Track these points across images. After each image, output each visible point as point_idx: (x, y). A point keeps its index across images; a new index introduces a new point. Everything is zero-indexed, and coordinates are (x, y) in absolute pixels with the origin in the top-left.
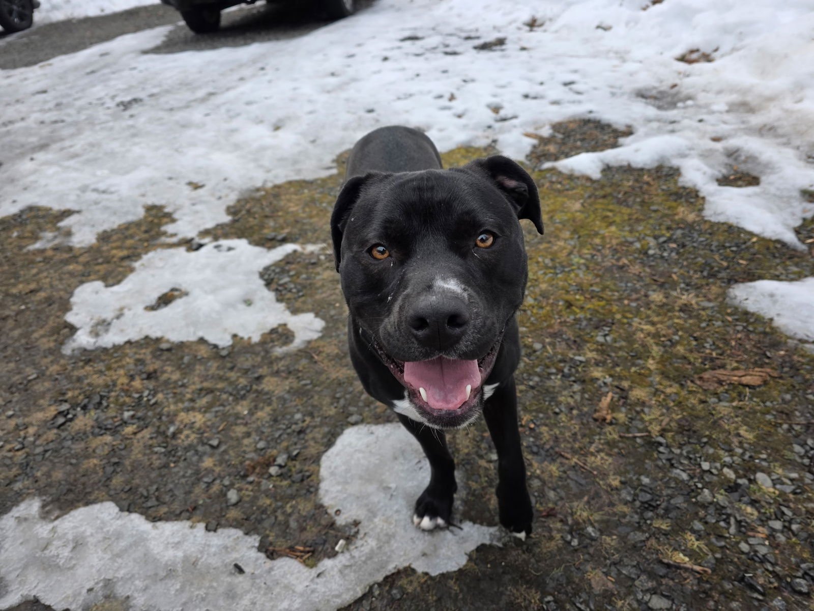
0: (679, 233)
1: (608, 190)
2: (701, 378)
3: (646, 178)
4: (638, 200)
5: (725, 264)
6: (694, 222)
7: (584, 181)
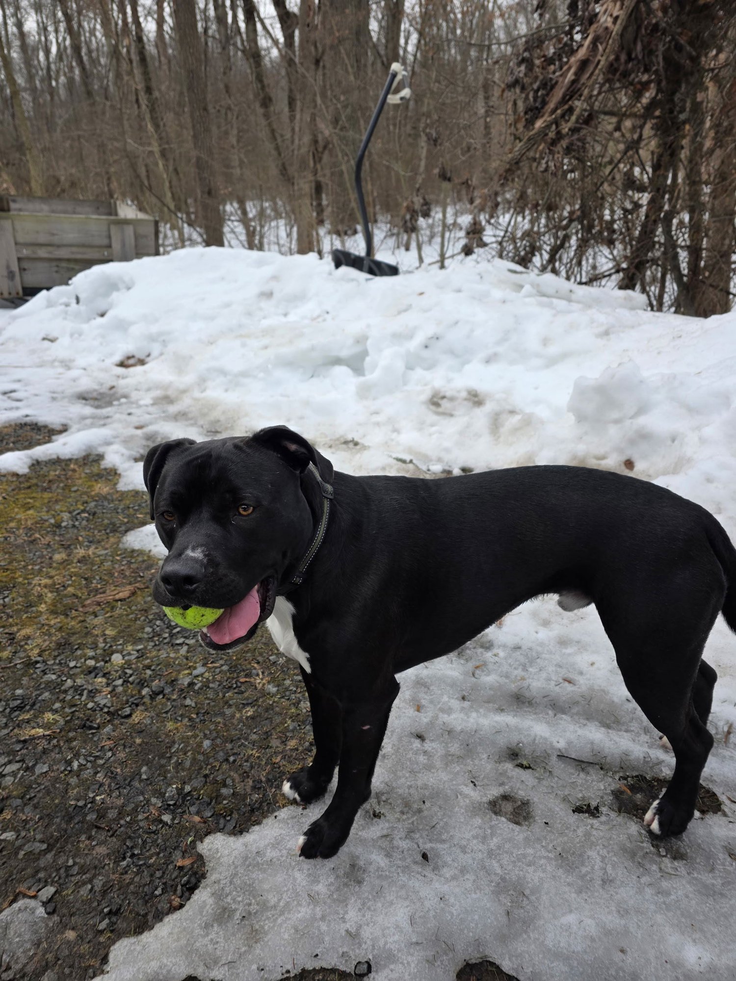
0: (93, 504)
1: (34, 481)
2: (84, 606)
3: (72, 466)
4: (62, 485)
5: (126, 520)
6: (109, 494)
7: (10, 478)
